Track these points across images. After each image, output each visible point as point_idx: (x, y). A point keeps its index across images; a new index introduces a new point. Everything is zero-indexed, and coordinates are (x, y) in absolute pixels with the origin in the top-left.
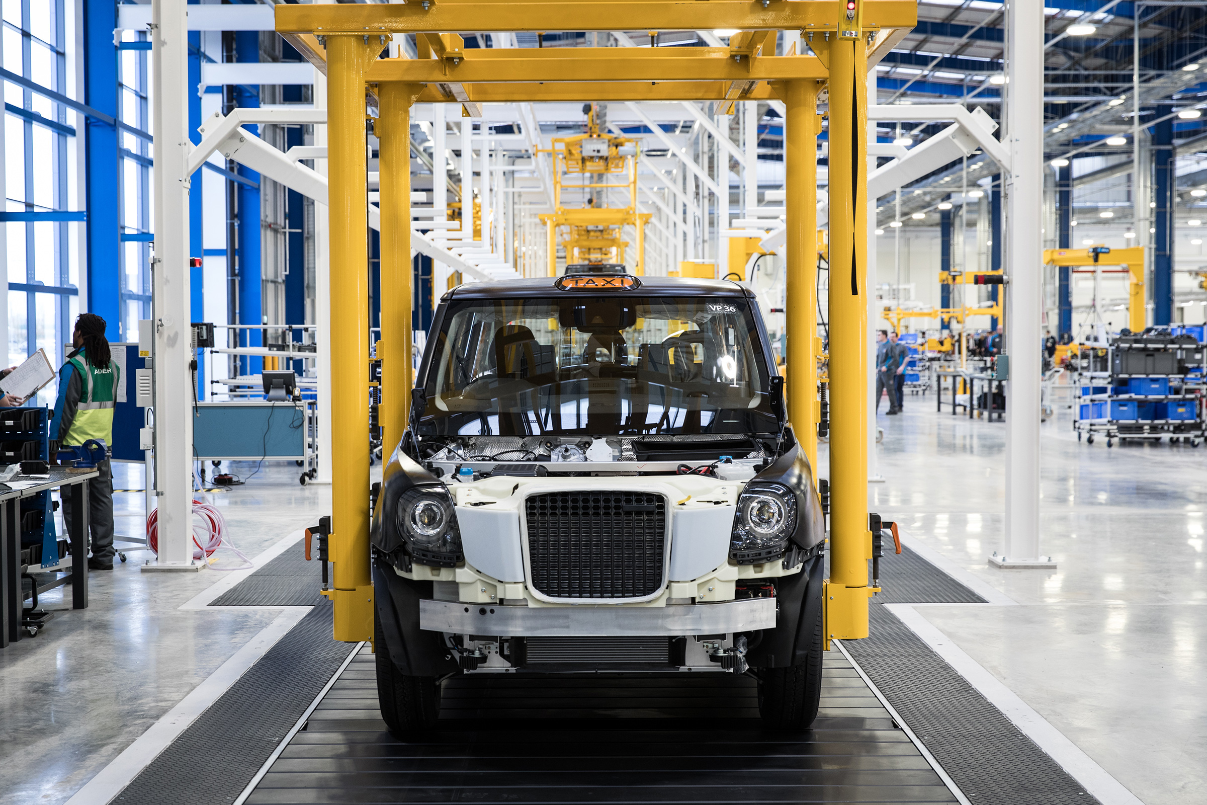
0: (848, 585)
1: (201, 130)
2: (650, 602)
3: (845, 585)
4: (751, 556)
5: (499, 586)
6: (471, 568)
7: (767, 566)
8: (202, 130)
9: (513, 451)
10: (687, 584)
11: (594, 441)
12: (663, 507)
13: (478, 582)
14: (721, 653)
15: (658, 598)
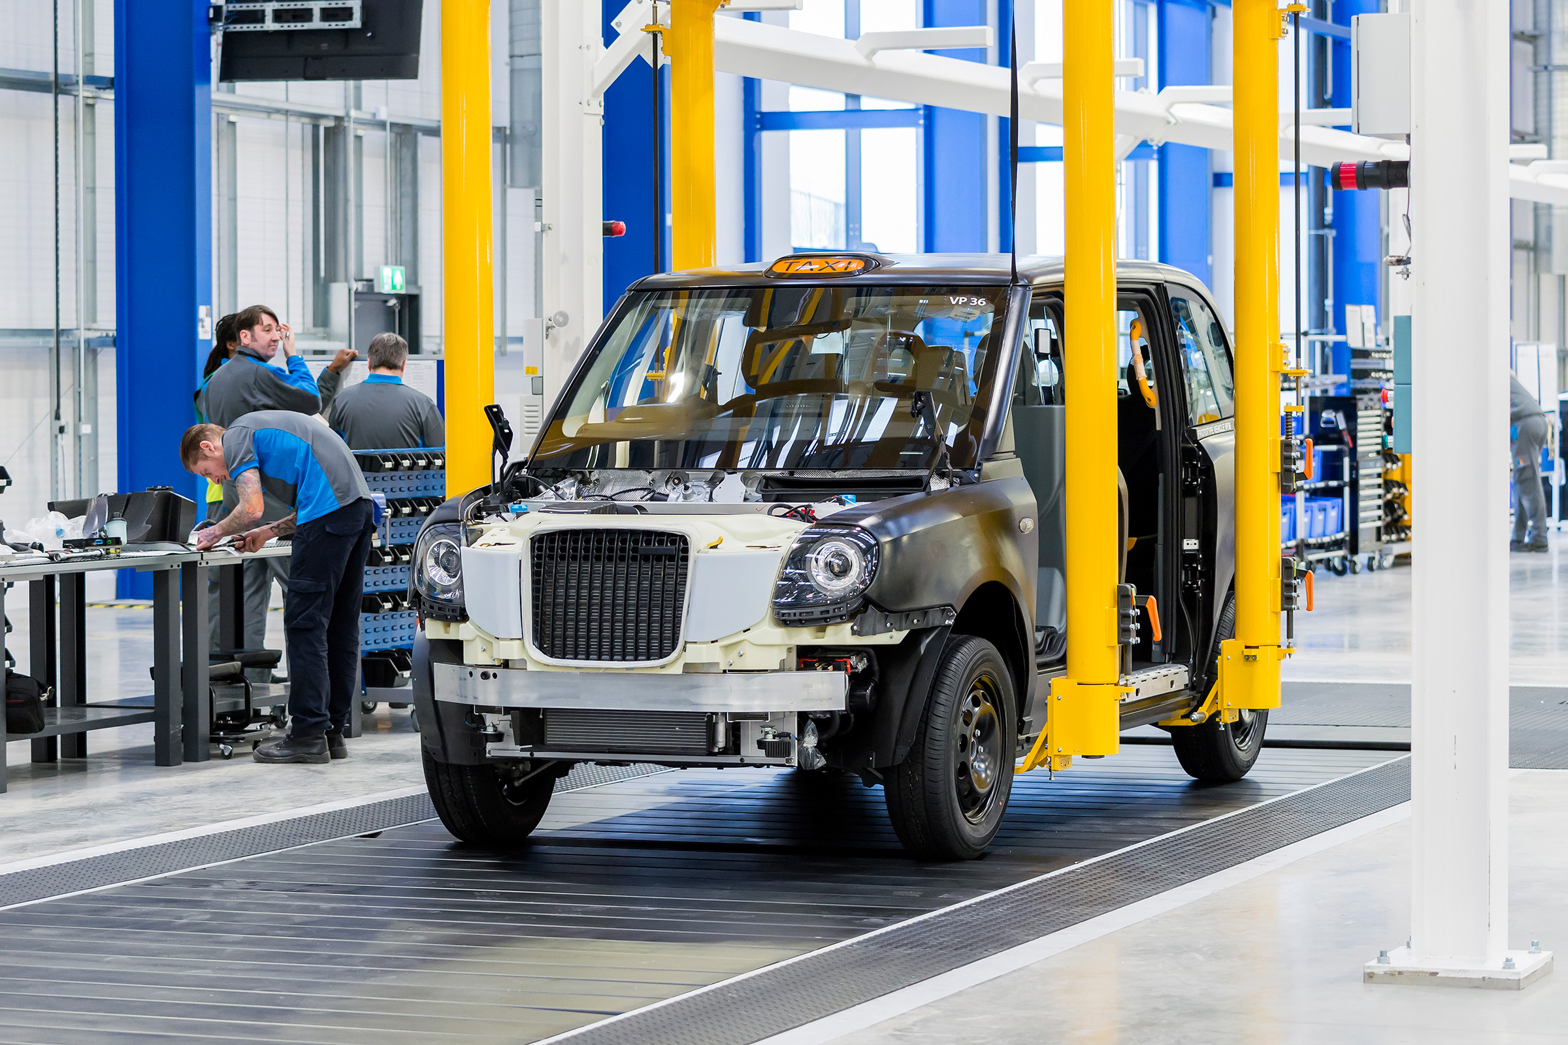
0: (1080, 682)
1: (617, 24)
2: (662, 667)
3: (1076, 681)
4: (797, 614)
5: (494, 641)
6: (473, 624)
7: (830, 630)
8: (619, 24)
9: (636, 490)
10: (705, 646)
11: (727, 476)
12: (686, 550)
13: (478, 639)
14: (770, 738)
15: (674, 664)
